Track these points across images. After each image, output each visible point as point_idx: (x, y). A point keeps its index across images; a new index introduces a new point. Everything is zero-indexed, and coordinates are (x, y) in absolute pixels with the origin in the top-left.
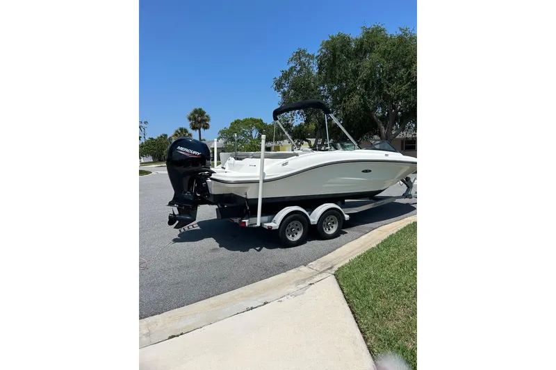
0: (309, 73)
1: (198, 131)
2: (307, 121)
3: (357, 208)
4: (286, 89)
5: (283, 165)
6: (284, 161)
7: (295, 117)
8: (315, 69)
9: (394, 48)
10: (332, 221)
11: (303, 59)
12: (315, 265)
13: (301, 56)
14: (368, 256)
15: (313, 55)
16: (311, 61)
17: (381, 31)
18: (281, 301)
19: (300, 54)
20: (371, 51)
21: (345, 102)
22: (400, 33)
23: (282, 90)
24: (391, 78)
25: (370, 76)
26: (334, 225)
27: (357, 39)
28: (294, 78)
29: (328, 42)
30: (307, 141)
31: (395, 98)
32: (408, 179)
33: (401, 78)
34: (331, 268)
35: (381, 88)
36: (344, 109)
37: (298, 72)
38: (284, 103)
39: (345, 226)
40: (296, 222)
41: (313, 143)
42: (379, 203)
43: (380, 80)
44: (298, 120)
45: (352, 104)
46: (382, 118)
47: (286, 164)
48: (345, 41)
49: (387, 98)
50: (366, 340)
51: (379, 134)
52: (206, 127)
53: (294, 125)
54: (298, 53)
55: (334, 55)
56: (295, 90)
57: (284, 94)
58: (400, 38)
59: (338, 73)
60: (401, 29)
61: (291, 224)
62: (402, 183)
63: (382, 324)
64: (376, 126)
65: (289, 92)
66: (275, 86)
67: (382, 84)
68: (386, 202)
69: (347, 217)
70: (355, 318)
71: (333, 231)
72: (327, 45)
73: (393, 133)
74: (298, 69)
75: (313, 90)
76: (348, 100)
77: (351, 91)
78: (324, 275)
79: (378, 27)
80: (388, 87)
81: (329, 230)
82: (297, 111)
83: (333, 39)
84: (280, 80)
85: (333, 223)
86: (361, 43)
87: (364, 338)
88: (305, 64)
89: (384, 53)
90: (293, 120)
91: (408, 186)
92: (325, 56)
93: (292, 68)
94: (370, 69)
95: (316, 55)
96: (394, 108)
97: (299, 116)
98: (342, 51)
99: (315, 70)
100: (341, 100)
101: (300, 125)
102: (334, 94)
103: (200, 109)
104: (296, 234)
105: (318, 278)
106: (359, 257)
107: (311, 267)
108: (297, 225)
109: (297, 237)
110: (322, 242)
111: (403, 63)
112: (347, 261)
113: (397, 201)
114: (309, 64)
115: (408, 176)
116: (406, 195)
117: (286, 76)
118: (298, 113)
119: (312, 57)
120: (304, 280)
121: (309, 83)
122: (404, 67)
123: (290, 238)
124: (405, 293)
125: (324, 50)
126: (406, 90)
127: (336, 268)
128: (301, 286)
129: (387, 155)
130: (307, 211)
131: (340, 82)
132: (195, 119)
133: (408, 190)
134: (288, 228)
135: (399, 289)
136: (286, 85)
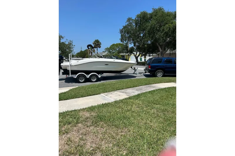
1: (96, 48)
6: (78, 61)
13: (130, 20)
17: (161, 9)
40: (82, 77)
52: (100, 47)
62: (132, 69)
66: (120, 32)
69: (100, 77)
72: (138, 16)
84: (122, 30)
85: (95, 78)
91: (135, 70)
101: (132, 47)
103: (98, 40)
104: (82, 80)
115: (134, 67)
116: (134, 73)
117: (125, 28)
129: (114, 60)
130: (86, 75)
132: (95, 44)
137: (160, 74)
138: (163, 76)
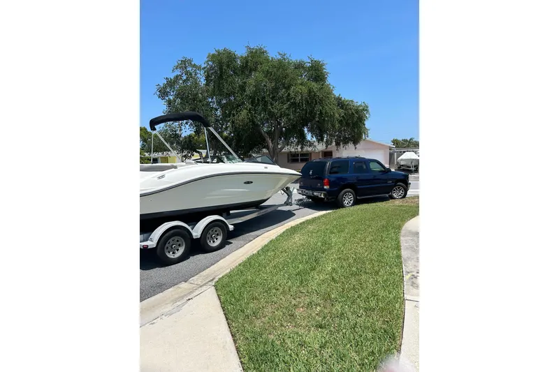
0: (196, 84)
2: (198, 132)
3: (242, 218)
4: (171, 98)
5: (159, 178)
6: (159, 173)
7: (183, 127)
8: (202, 80)
9: (275, 70)
10: (217, 233)
11: (189, 69)
12: (197, 279)
13: (187, 65)
14: (249, 263)
15: (200, 66)
16: (198, 72)
17: (263, 53)
18: (154, 323)
19: (184, 64)
20: (255, 70)
21: (234, 115)
22: (279, 57)
23: (167, 98)
24: (274, 97)
25: (255, 92)
26: (218, 237)
27: (242, 57)
28: (181, 87)
29: (213, 55)
30: (198, 152)
31: (279, 115)
32: (288, 189)
33: (282, 98)
34: (213, 280)
35: (265, 104)
36: (233, 122)
37: (184, 81)
38: (169, 112)
39: (229, 236)
40: (176, 238)
41: (204, 155)
42: (263, 212)
43: (265, 97)
44: (187, 130)
45: (241, 118)
46: (269, 133)
47: (163, 176)
48: (231, 57)
49: (272, 115)
50: (235, 341)
51: (267, 148)
53: (183, 136)
54: (184, 62)
55: (221, 69)
56: (182, 99)
57: (169, 102)
58: (280, 62)
59: (226, 88)
60: (280, 54)
61: (170, 240)
62: (283, 192)
63: (251, 323)
64: (264, 140)
65: (175, 101)
66: (158, 93)
67: (266, 101)
68: (269, 210)
69: (231, 227)
70: (228, 324)
71: (217, 243)
72: (212, 58)
73: (279, 147)
74: (184, 78)
75: (200, 101)
76: (237, 114)
77: (240, 106)
78: (204, 288)
79: (261, 49)
80: (272, 104)
81: (214, 242)
82: (185, 121)
83: (219, 53)
84: (165, 87)
85: (218, 235)
86: (245, 61)
87: (234, 340)
88: (191, 74)
89: (267, 74)
90: (181, 130)
91: (288, 195)
92: (212, 68)
93: (177, 76)
94: (255, 86)
95: (203, 66)
96: (279, 124)
97: (187, 126)
98: (228, 66)
99: (203, 82)
100: (230, 113)
101: (190, 136)
102: (223, 107)
104: (178, 250)
105: (197, 292)
106: (240, 265)
107: (192, 282)
108: (178, 241)
109: (179, 254)
110: (205, 255)
111: (284, 84)
112: (228, 271)
113: (280, 208)
114: (196, 75)
115: (288, 186)
116: (287, 203)
117: (171, 83)
118: (187, 123)
119: (199, 68)
120: (182, 297)
121: (197, 94)
122: (285, 88)
123: (170, 255)
124: (274, 291)
125: (210, 63)
126: (287, 108)
127: (216, 280)
128: (178, 303)
129: (266, 168)
130: (189, 225)
131: (228, 95)
133: (288, 199)
134: (167, 245)
135: (270, 289)
136: (172, 93)
137: (348, 200)
138: (356, 202)
